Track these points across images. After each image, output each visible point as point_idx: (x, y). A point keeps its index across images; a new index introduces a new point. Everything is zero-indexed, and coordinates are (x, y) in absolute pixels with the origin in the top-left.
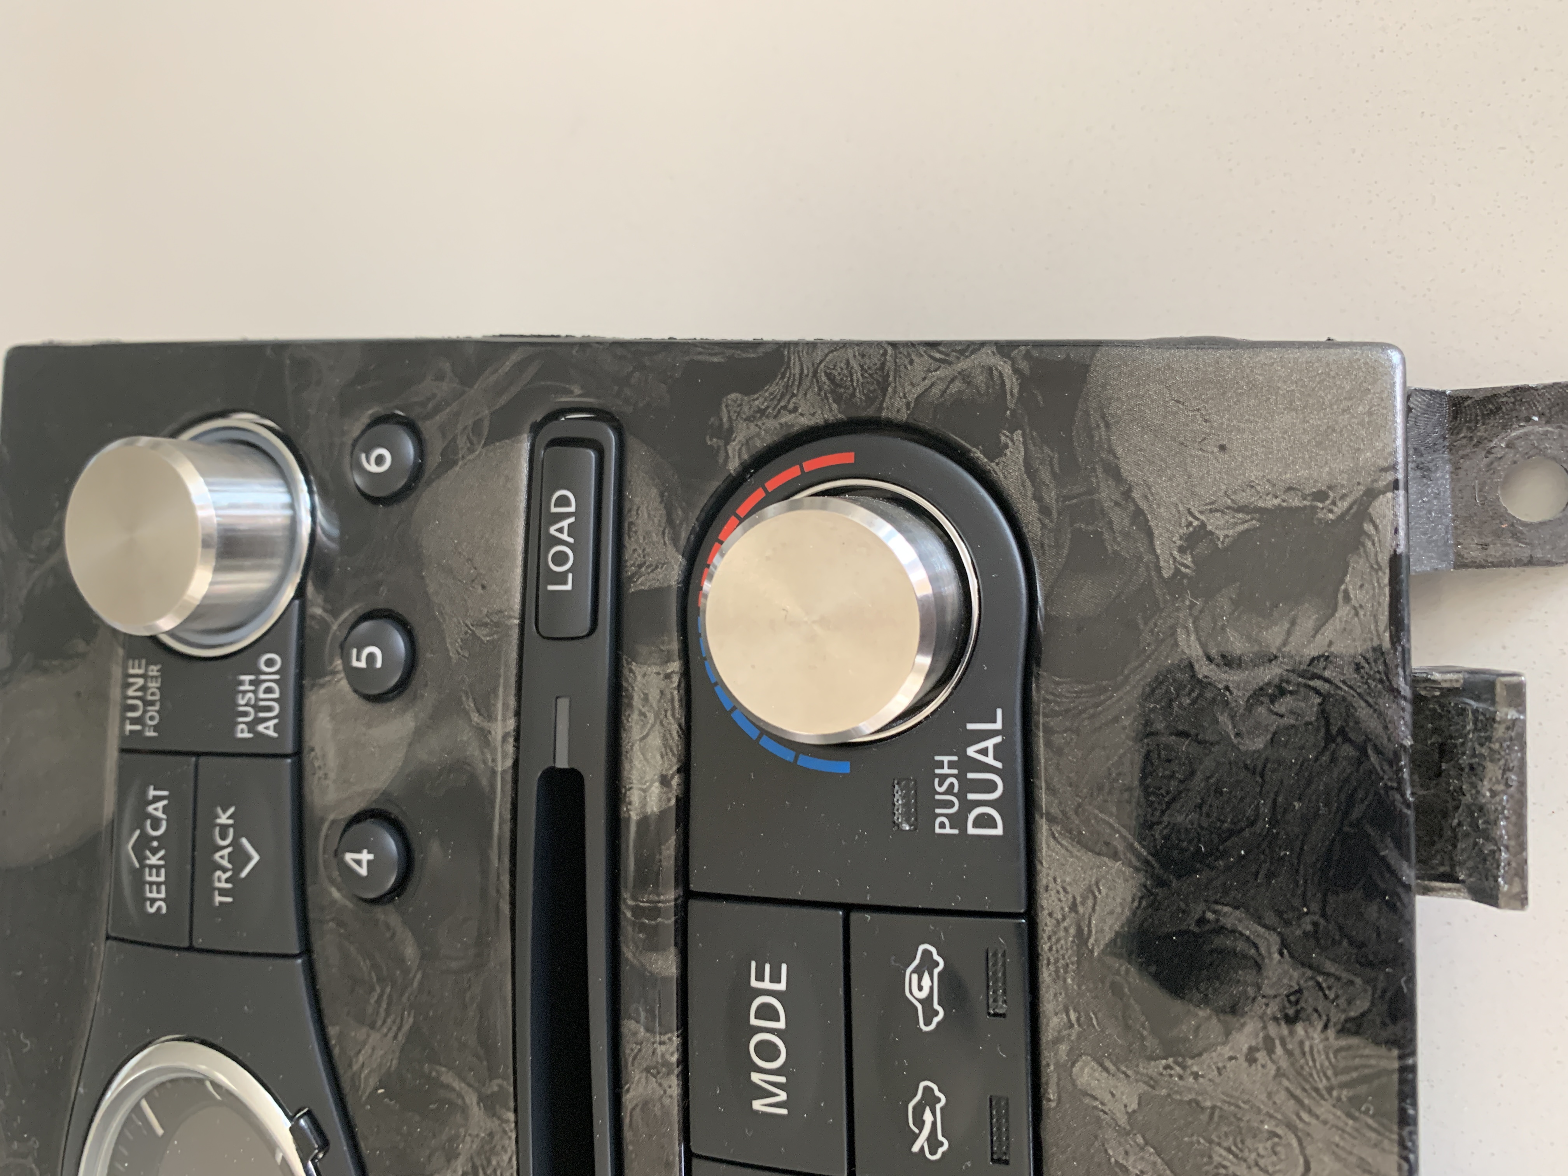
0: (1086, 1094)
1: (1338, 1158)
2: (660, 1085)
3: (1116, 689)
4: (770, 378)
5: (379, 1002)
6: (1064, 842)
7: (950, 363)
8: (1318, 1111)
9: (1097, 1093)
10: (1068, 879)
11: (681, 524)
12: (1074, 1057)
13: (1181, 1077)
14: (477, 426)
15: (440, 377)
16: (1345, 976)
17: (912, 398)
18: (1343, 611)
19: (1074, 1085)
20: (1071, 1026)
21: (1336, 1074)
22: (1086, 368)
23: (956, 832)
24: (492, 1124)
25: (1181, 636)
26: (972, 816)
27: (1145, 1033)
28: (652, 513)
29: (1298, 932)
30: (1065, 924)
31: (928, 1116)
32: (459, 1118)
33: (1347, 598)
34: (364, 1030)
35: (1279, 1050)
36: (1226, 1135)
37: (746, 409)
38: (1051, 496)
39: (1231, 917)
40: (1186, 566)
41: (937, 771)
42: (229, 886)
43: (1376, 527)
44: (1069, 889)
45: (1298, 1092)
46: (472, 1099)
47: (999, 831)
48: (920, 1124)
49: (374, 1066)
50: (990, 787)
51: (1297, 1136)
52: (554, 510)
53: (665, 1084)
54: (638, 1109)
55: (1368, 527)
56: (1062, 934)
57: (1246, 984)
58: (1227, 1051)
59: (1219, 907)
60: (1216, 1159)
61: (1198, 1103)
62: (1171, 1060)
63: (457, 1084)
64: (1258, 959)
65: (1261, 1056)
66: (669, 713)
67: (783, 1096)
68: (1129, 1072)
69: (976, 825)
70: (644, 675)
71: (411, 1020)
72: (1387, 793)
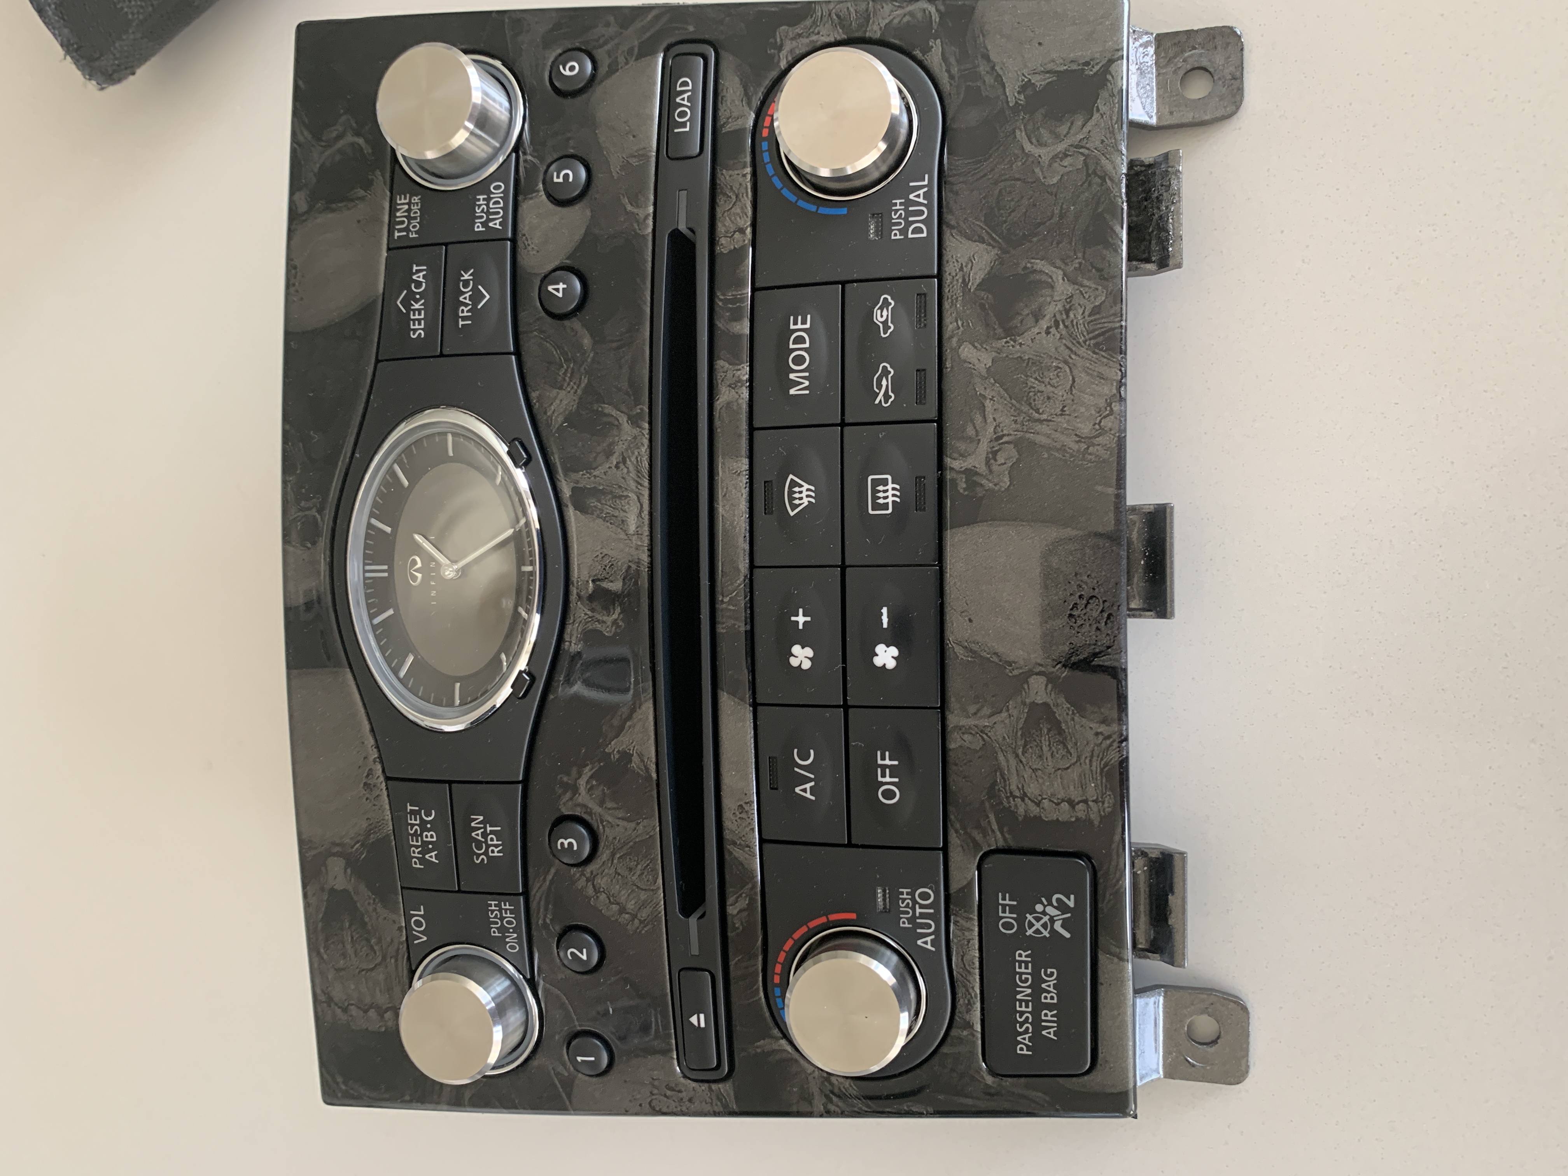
0: (965, 361)
1: (1088, 374)
2: (737, 393)
3: (985, 161)
4: (804, 18)
5: (565, 374)
6: (958, 238)
7: (903, 8)
8: (1079, 352)
9: (972, 360)
10: (959, 255)
11: (752, 95)
12: (960, 343)
13: (1013, 346)
14: (630, 51)
15: (608, 25)
16: (1093, 286)
17: (882, 25)
18: (1096, 116)
19: (959, 356)
20: (959, 328)
21: (1088, 334)
22: (974, 8)
23: (902, 237)
24: (636, 431)
25: (1018, 133)
26: (911, 229)
27: (996, 327)
28: (735, 90)
29: (1072, 268)
30: (957, 278)
31: (884, 383)
32: (615, 432)
33: (1098, 110)
34: (555, 391)
35: (1061, 326)
36: (1035, 372)
37: (790, 34)
38: (955, 70)
39: (1039, 265)
40: (1021, 100)
41: (894, 208)
42: (470, 314)
43: (1113, 77)
44: (959, 260)
45: (1070, 345)
46: (623, 419)
47: (925, 235)
48: (880, 387)
49: (562, 410)
50: (921, 213)
51: (1069, 367)
52: (678, 89)
53: (740, 392)
54: (724, 408)
55: (1109, 77)
56: (955, 282)
57: (1047, 296)
58: (1036, 330)
59: (1033, 261)
60: (1029, 384)
61: (1021, 357)
62: (1008, 338)
63: (614, 412)
64: (1053, 284)
65: (1053, 330)
66: (745, 195)
67: (807, 383)
68: (987, 347)
69: (913, 232)
70: (730, 176)
71: (586, 381)
72: (1115, 199)
